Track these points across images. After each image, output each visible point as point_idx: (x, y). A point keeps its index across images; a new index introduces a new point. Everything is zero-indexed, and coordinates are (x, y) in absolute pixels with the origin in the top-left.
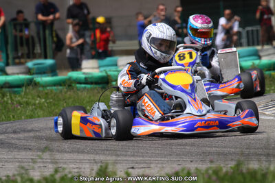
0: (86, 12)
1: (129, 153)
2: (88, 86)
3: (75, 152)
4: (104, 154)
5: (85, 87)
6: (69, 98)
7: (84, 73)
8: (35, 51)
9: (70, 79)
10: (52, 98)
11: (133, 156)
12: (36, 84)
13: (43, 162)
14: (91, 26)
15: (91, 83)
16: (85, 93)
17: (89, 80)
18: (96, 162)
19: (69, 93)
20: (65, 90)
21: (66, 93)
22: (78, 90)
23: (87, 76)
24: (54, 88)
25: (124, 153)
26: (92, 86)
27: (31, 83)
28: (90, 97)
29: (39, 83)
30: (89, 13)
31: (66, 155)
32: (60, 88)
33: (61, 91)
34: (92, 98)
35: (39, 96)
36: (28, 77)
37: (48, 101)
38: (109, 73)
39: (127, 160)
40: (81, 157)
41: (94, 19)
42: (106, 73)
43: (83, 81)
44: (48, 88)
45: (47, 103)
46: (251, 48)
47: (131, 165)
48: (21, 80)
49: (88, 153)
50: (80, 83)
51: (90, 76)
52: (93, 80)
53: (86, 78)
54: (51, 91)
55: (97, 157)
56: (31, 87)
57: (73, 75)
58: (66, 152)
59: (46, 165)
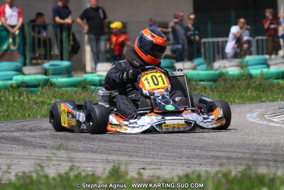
0: (102, 16)
1: (140, 155)
3: (88, 151)
4: (116, 154)
7: (99, 76)
8: (52, 53)
9: (85, 81)
11: (144, 157)
12: (52, 85)
13: (57, 160)
14: (107, 30)
18: (108, 162)
19: (83, 94)
20: (80, 91)
21: (80, 94)
23: (101, 78)
24: (70, 89)
25: (135, 154)
27: (47, 83)
29: (54, 84)
30: (105, 17)
31: (79, 154)
32: (75, 89)
33: (76, 93)
35: (54, 97)
36: (44, 77)
39: (138, 161)
40: (94, 156)
43: (98, 83)
44: (63, 89)
46: (260, 57)
47: (142, 166)
48: (38, 80)
49: (101, 153)
50: (95, 85)
53: (100, 81)
54: (67, 91)
55: (110, 157)
56: (47, 87)
57: (89, 77)
58: (80, 151)
59: (61, 163)
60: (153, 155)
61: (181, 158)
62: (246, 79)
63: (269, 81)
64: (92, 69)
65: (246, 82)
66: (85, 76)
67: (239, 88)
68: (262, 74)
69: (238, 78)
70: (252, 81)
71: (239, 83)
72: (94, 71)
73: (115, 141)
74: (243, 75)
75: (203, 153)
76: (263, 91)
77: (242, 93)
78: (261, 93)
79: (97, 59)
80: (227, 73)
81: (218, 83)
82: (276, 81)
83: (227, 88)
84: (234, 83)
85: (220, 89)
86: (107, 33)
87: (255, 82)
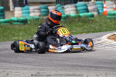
2: (18, 23)
6: (11, 28)
7: (17, 18)
9: (11, 20)
10: (4, 28)
13: (4, 68)
15: (20, 22)
16: (17, 26)
17: (19, 21)
19: (10, 26)
24: (5, 24)
28: (19, 28)
31: (12, 65)
32: (7, 24)
34: (20, 28)
37: (2, 29)
38: (27, 18)
40: (19, 66)
42: (26, 18)
44: (2, 24)
45: (2, 30)
49: (21, 64)
50: (15, 22)
53: (17, 20)
54: (4, 25)
58: (12, 63)
59: (5, 70)
60: (42, 64)
61: (53, 66)
62: (78, 18)
63: (88, 18)
65: (78, 19)
67: (75, 21)
68: (84, 15)
69: (75, 17)
70: (80, 18)
71: (75, 19)
74: (77, 16)
75: (62, 63)
76: (85, 23)
77: (77, 23)
78: (84, 24)
80: (70, 15)
81: (66, 19)
82: (90, 18)
83: (70, 21)
84: (73, 19)
85: (67, 22)
87: (82, 19)
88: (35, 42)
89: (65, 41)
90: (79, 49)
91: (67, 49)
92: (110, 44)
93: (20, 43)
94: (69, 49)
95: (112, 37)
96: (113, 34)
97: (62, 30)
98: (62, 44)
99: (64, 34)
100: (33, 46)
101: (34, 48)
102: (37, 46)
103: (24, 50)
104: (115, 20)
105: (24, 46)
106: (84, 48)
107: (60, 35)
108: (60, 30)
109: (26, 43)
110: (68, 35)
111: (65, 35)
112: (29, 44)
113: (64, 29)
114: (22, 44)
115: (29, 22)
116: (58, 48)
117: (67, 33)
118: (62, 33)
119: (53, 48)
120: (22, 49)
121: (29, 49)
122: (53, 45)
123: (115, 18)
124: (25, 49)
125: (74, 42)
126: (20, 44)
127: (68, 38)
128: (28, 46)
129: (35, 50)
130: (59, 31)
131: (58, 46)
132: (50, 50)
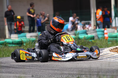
0: (13, 14)
1: (31, 73)
2: (14, 45)
3: (7, 73)
5: (12, 46)
7: (12, 40)
9: (5, 42)
14: (15, 20)
15: (15, 44)
17: (14, 43)
18: (16, 77)
19: (5, 48)
20: (4, 47)
21: (4, 48)
22: (9, 47)
23: (13, 41)
25: (28, 73)
26: (15, 45)
30: (14, 14)
32: (1, 46)
33: (2, 47)
41: (16, 17)
43: (11, 43)
50: (10, 44)
51: (14, 41)
52: (16, 43)
53: (12, 42)
55: (17, 75)
57: (7, 40)
64: (9, 37)
65: (78, 41)
66: (6, 40)
68: (85, 38)
72: (10, 38)
73: (20, 68)
74: (76, 38)
79: (11, 32)
86: (15, 21)
88: (37, 51)
89: (69, 49)
90: (85, 57)
91: (72, 57)
92: (113, 56)
93: (21, 51)
94: (74, 57)
95: (114, 50)
96: (115, 48)
97: (66, 37)
98: (66, 51)
99: (68, 41)
100: (34, 55)
101: (36, 57)
102: (39, 55)
103: (25, 59)
104: (117, 42)
105: (26, 55)
106: (90, 56)
107: (64, 42)
108: (64, 38)
109: (28, 52)
110: (72, 42)
111: (69, 43)
112: (31, 53)
113: (68, 36)
114: (23, 53)
115: (25, 44)
116: (63, 56)
117: (71, 40)
118: (66, 41)
119: (57, 56)
120: (23, 59)
121: (30, 58)
122: (56, 53)
123: (116, 41)
124: (27, 58)
125: (79, 49)
126: (20, 53)
127: (73, 45)
128: (30, 55)
129: (37, 59)
130: (62, 38)
131: (62, 54)
132: (53, 58)
